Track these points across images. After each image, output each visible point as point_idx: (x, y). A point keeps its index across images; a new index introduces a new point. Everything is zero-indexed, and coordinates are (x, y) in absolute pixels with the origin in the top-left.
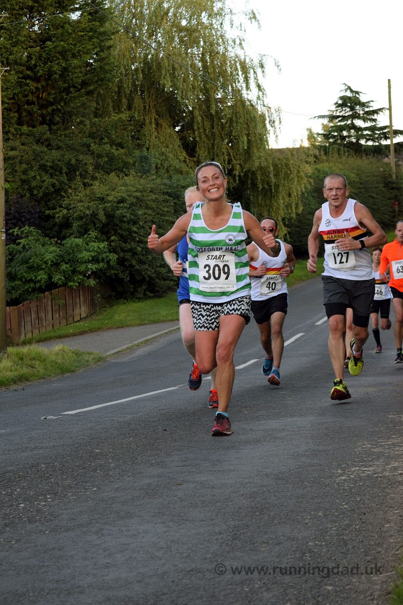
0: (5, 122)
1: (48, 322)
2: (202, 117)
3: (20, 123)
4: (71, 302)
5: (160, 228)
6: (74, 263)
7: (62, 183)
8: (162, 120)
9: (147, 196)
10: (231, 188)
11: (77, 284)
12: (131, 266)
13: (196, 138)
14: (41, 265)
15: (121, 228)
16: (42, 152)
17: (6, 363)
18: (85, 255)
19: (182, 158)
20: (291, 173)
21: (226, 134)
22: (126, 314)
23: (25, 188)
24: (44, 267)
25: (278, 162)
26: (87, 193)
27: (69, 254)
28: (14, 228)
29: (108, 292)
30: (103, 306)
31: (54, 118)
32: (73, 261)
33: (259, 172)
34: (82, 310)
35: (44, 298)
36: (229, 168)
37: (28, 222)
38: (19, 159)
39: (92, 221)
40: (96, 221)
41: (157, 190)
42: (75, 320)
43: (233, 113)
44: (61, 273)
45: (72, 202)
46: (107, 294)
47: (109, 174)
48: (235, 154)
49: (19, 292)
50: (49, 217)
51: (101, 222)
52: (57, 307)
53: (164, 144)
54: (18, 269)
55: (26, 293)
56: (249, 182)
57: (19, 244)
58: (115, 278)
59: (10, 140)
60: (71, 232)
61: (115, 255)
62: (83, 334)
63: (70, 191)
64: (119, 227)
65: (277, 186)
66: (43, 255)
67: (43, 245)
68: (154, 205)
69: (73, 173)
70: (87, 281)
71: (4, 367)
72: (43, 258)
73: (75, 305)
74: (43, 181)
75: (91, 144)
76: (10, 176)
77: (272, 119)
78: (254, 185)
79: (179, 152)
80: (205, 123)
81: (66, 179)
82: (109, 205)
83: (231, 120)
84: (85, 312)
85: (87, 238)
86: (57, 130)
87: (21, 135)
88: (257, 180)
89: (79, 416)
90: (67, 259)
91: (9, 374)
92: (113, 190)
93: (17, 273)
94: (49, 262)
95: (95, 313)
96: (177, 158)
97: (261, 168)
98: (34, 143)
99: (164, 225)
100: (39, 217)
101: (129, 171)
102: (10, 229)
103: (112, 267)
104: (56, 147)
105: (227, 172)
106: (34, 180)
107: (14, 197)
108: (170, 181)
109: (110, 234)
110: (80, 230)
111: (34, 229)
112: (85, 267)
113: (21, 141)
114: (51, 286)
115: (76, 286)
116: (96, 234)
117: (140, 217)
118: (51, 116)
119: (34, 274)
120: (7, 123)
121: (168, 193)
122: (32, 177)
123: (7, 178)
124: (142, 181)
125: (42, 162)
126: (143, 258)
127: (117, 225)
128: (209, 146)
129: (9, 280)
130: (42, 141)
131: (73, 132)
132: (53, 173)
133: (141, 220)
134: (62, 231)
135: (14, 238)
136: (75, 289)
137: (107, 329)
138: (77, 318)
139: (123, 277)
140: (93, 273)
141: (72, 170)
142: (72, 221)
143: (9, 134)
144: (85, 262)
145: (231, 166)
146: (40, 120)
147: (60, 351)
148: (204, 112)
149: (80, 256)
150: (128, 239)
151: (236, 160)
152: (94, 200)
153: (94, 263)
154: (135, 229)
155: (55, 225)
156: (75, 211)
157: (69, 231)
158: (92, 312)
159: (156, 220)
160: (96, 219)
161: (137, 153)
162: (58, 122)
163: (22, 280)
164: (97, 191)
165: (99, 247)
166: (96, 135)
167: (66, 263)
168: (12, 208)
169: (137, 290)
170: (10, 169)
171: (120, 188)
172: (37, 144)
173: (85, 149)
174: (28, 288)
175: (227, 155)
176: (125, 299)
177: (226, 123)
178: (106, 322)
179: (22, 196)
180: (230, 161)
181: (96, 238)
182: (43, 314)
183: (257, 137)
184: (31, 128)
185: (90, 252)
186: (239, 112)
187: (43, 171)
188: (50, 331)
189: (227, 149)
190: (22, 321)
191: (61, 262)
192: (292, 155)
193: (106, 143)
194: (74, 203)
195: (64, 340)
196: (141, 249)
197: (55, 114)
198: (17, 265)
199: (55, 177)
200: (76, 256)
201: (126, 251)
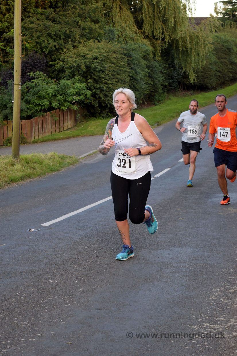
0: (28, 5)
1: (48, 130)
2: (148, 5)
3: (37, 7)
4: (63, 118)
5: (118, 74)
6: (65, 95)
7: (60, 45)
8: (123, 6)
9: (111, 55)
10: (163, 49)
11: (66, 108)
12: (100, 98)
13: (143, 18)
14: (46, 96)
15: (94, 75)
16: (49, 25)
17: (18, 166)
18: (72, 91)
19: (134, 30)
20: (200, 42)
21: (162, 16)
22: (95, 127)
23: (38, 47)
24: (47, 97)
25: (192, 34)
26: (75, 52)
27: (63, 90)
28: (30, 72)
29: (85, 113)
30: (82, 121)
31: (57, 3)
32: (65, 94)
33: (180, 40)
34: (69, 123)
35: (47, 115)
36: (162, 37)
37: (38, 69)
38: (35, 29)
39: (77, 70)
40: (79, 70)
41: (117, 52)
42: (65, 130)
43: (166, 3)
44: (57, 101)
45: (65, 58)
46: (84, 113)
47: (89, 40)
48: (166, 29)
49: (32, 111)
50: (51, 66)
51: (83, 71)
52: (54, 121)
53: (124, 21)
54: (31, 98)
55: (35, 112)
56: (174, 46)
57: (33, 82)
58: (89, 104)
59: (30, 18)
60: (65, 75)
61: (90, 91)
62: (69, 138)
63: (65, 50)
64: (93, 74)
65: (191, 49)
66: (47, 90)
67: (47, 83)
68: (115, 61)
69: (67, 39)
70: (72, 107)
71: (16, 169)
72: (47, 92)
73: (65, 120)
74: (49, 44)
75: (79, 21)
76: (30, 40)
77: (190, 7)
78: (177, 48)
79: (133, 26)
80: (149, 9)
81: (63, 42)
82: (88, 60)
83: (165, 7)
84: (71, 125)
85: (73, 80)
86: (59, 11)
87: (37, 14)
88: (179, 44)
89: (51, 229)
90: (61, 92)
91: (19, 174)
92: (91, 51)
93: (31, 100)
94: (50, 95)
95: (77, 125)
96: (132, 30)
97: (182, 38)
98: (45, 19)
99: (121, 73)
100: (46, 65)
101: (101, 39)
102: (28, 73)
103: (88, 98)
104: (58, 22)
105: (161, 40)
106: (43, 42)
107: (31, 52)
108: (126, 46)
109: (88, 78)
110: (70, 75)
111: (42, 73)
112: (71, 98)
113: (37, 18)
114: (51, 109)
115: (66, 109)
116: (79, 78)
117: (106, 69)
118: (55, 3)
119: (41, 101)
120: (29, 6)
121: (124, 53)
122: (43, 41)
123: (28, 40)
124: (109, 46)
125: (49, 32)
126: (107, 93)
127: (92, 73)
128: (151, 23)
129: (26, 104)
130: (49, 18)
131: (69, 13)
132: (55, 38)
133: (107, 70)
134: (59, 75)
135: (30, 78)
136: (65, 111)
137: (83, 136)
138: (66, 128)
139: (94, 104)
140: (76, 102)
141: (67, 37)
142: (65, 69)
143: (30, 13)
144: (72, 95)
145: (164, 36)
146: (49, 5)
147: (52, 157)
148: (149, 2)
149: (69, 91)
150: (98, 81)
151: (167, 32)
152: (79, 57)
153: (77, 95)
154: (103, 76)
155: (55, 70)
156: (67, 63)
157: (63, 74)
158: (75, 125)
159: (116, 70)
160: (80, 68)
161: (107, 27)
162: (60, 7)
163: (34, 104)
164: (81, 51)
165: (80, 87)
166: (82, 15)
167: (61, 95)
168: (30, 60)
169: (103, 112)
170: (30, 35)
171: (95, 50)
172: (47, 20)
173: (76, 24)
174: (37, 109)
175: (162, 29)
176: (95, 117)
177: (162, 9)
178: (83, 131)
179: (36, 52)
180: (163, 33)
181: (79, 80)
182: (46, 125)
183: (180, 19)
184: (43, 10)
185: (75, 89)
186: (170, 3)
187: (50, 37)
188: (49, 136)
189: (162, 25)
190: (33, 129)
191: (57, 94)
192: (201, 30)
193: (89, 21)
194: (67, 58)
195: (57, 142)
196: (106, 88)
197: (58, 1)
198: (31, 95)
199: (57, 41)
200: (67, 91)
201: (97, 89)
